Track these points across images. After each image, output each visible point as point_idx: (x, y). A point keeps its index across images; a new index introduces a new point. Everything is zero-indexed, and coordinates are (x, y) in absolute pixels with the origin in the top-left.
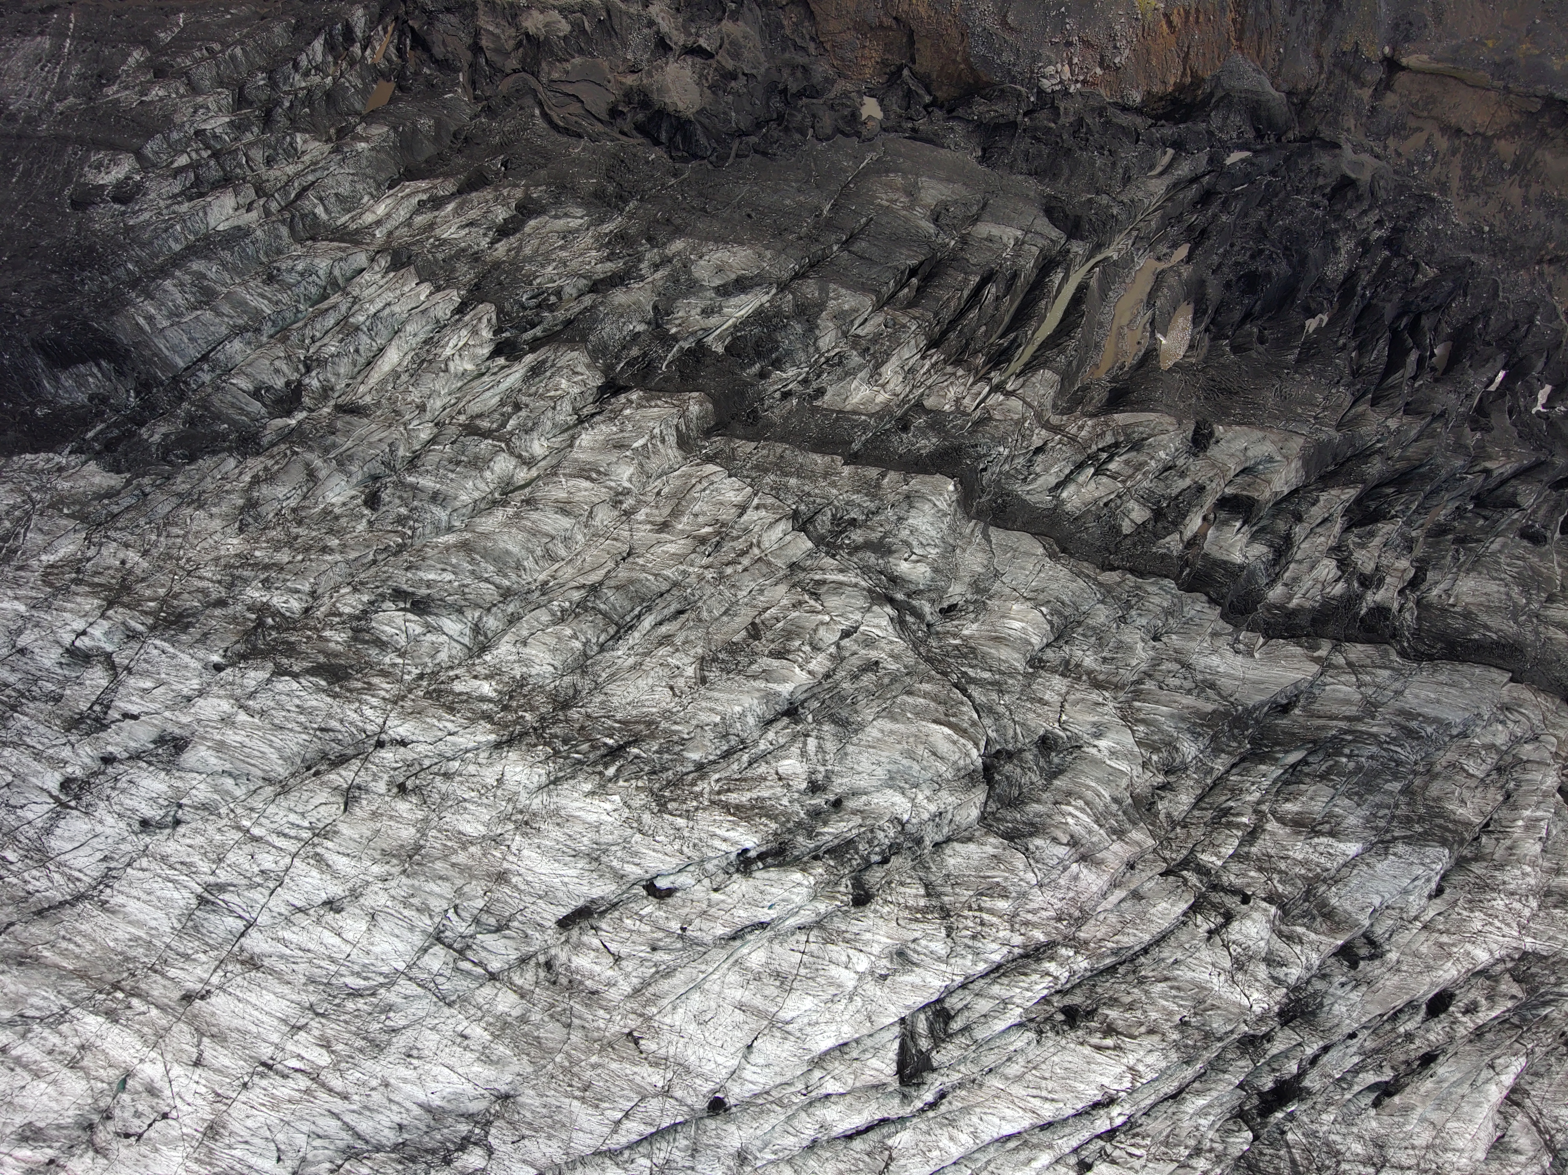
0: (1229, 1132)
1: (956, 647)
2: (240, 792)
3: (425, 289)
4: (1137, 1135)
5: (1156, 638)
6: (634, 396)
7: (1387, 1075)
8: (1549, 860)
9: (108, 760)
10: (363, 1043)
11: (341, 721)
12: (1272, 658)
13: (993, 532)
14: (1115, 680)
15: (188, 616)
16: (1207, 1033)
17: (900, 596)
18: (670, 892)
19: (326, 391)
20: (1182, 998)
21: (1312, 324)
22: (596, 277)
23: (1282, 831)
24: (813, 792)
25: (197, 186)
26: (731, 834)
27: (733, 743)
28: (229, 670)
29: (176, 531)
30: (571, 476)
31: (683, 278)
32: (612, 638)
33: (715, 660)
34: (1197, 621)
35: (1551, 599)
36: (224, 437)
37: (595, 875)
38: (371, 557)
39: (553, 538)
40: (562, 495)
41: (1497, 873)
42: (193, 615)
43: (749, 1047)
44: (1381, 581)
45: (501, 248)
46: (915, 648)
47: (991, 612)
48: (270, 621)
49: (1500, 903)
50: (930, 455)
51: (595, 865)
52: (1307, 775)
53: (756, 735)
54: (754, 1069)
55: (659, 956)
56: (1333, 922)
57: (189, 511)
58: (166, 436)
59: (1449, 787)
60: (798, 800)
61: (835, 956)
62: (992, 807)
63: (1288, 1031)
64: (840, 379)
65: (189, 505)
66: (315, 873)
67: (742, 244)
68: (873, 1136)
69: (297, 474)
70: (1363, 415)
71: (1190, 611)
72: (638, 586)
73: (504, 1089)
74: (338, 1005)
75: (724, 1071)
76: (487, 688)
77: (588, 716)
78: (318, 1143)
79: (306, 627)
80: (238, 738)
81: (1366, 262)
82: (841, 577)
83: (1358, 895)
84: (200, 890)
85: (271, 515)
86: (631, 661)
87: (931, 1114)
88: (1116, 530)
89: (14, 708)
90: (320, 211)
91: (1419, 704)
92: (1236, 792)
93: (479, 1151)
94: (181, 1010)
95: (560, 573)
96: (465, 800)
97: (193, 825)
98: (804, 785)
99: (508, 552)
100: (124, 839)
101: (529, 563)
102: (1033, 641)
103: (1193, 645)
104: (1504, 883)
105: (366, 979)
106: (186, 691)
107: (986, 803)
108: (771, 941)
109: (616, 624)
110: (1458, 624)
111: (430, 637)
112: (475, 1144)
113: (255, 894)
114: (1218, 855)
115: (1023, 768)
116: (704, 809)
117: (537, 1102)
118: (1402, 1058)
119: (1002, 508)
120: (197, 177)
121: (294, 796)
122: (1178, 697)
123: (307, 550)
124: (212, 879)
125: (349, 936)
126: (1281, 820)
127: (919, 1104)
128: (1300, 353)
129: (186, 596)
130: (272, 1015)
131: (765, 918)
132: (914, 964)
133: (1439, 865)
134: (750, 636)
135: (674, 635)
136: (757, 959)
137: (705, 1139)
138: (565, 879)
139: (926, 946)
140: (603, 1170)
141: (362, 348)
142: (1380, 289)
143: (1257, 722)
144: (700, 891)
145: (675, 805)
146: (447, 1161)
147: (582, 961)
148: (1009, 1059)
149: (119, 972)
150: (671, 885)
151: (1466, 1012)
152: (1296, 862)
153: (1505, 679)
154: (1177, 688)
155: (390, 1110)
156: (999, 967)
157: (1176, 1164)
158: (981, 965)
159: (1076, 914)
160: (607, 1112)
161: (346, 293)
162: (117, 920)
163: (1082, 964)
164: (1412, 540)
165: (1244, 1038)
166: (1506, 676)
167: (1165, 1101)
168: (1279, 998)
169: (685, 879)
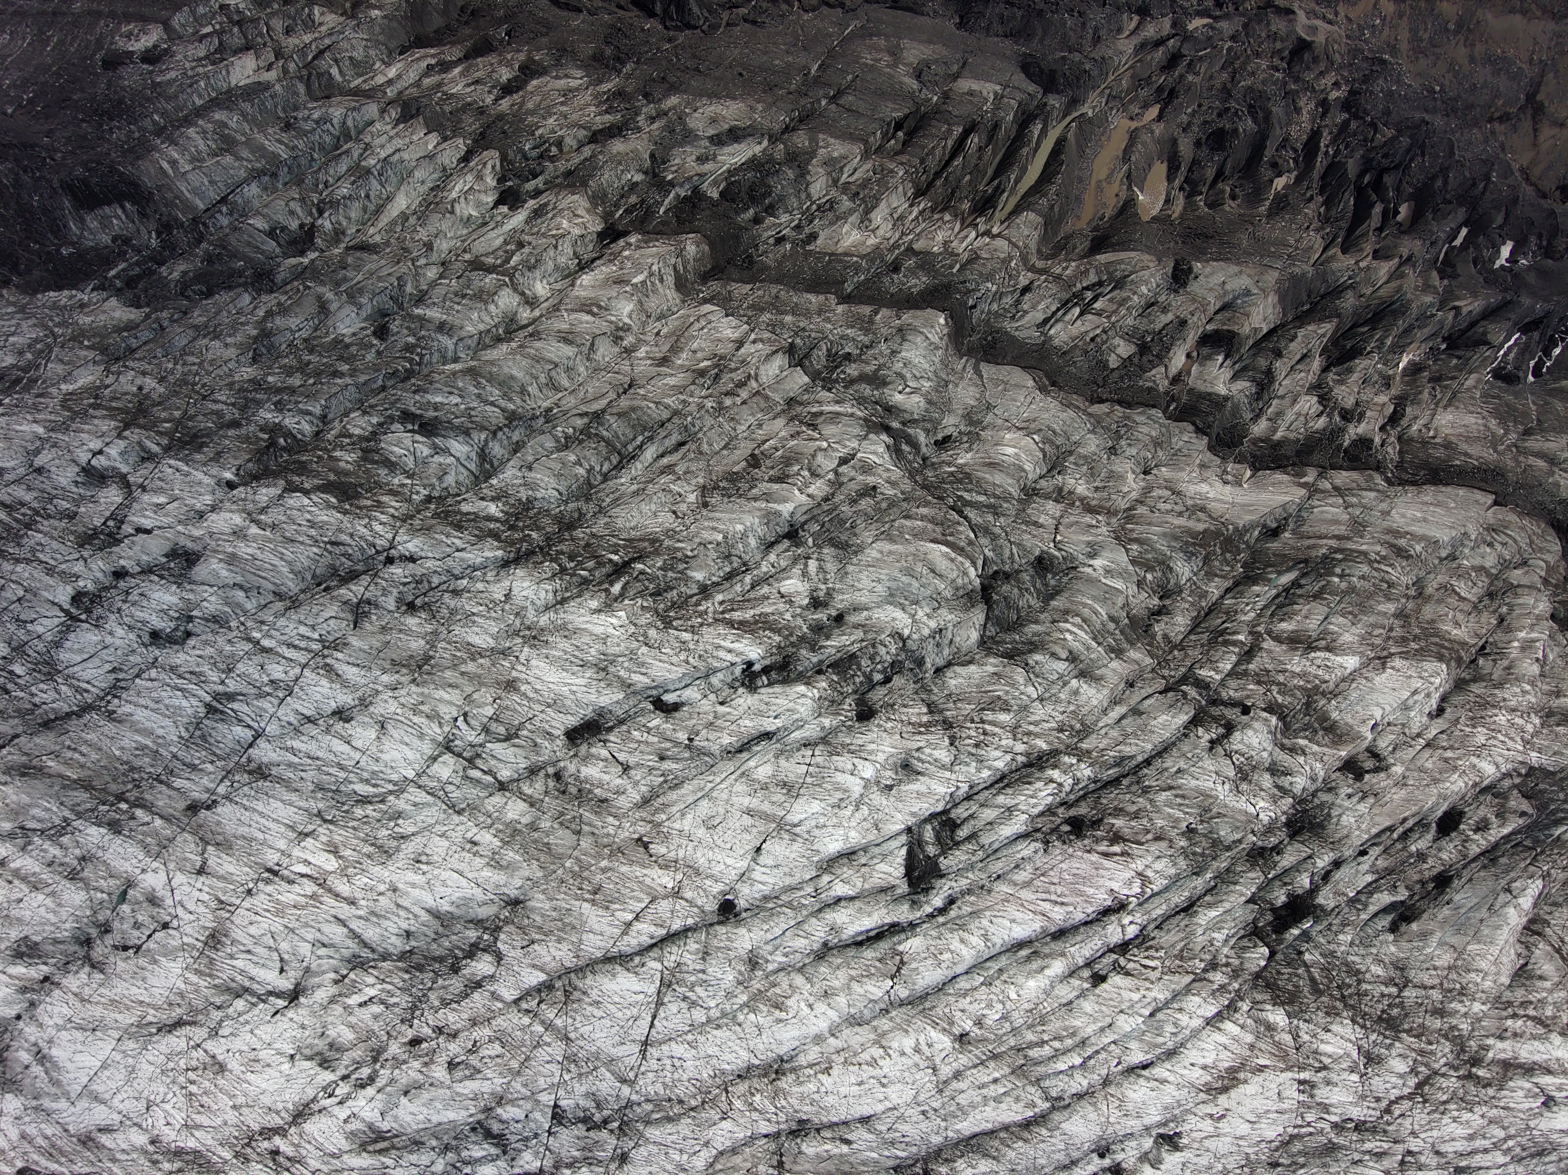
0: (1244, 949)
1: (952, 474)
2: (249, 606)
3: (433, 139)
4: (1151, 947)
5: (1146, 472)
6: (633, 239)
7: (1402, 895)
8: (1548, 684)
9: (120, 574)
10: (371, 849)
11: (352, 535)
12: (1260, 486)
13: (984, 366)
14: (1108, 505)
15: (203, 436)
16: (1214, 841)
17: (895, 425)
18: (676, 707)
19: (338, 234)
20: (1187, 806)
21: (1280, 183)
22: (595, 128)
23: (1278, 649)
24: (815, 608)
25: (221, 53)
26: (736, 646)
27: (735, 565)
28: (241, 489)
29: (191, 359)
30: (572, 310)
31: (678, 129)
32: (615, 467)
33: (716, 488)
34: (1186, 452)
35: (1527, 432)
36: (240, 273)
37: (602, 684)
38: (380, 382)
39: (556, 366)
40: (565, 326)
41: (1496, 691)
42: (208, 436)
43: (759, 849)
44: (1362, 415)
45: (505, 103)
46: (912, 477)
47: (984, 441)
48: (282, 441)
49: (1502, 718)
50: (921, 293)
51: (602, 674)
52: (1301, 596)
53: (758, 558)
54: (764, 870)
55: (667, 765)
56: (1336, 735)
57: (205, 341)
58: (184, 273)
59: (1442, 610)
60: (800, 615)
61: (840, 765)
62: (992, 631)
63: (1297, 845)
64: (832, 223)
65: (205, 336)
66: (324, 682)
67: (734, 98)
68: (884, 946)
69: (310, 307)
70: (1333, 257)
71: (1178, 443)
73: (513, 893)
74: (347, 812)
75: (733, 872)
76: (493, 509)
77: (593, 535)
78: (322, 952)
79: (317, 448)
80: (250, 551)
81: (1327, 121)
82: (837, 408)
83: (1359, 708)
84: (208, 699)
85: (284, 347)
86: (634, 487)
87: (941, 919)
88: (1103, 365)
89: (28, 526)
90: (334, 71)
91: (1408, 525)
92: (1231, 614)
93: (488, 958)
94: (186, 821)
95: (563, 402)
96: (474, 614)
97: (204, 637)
98: (806, 601)
99: (512, 377)
100: (133, 651)
101: (533, 389)
102: (1026, 467)
103: (1183, 475)
104: (1504, 700)
105: (375, 786)
106: (198, 506)
107: (985, 626)
108: (777, 757)
109: (619, 453)
110: (1440, 453)
111: (438, 459)
112: (484, 950)
113: (265, 704)
114: (1217, 672)
115: (1020, 589)
116: (709, 625)
117: (547, 905)
118: (1416, 877)
119: (993, 345)
120: (221, 43)
121: (304, 610)
122: (1169, 518)
123: (318, 374)
124: (221, 688)
125: (358, 744)
126: (1278, 639)
127: (928, 909)
128: (1270, 208)
129: (200, 418)
130: (278, 822)
131: (771, 728)
132: (919, 773)
133: (1438, 681)
134: (750, 465)
135: (675, 465)
136: (764, 772)
137: (715, 942)
138: (574, 688)
139: (930, 755)
140: (614, 975)
141: (372, 194)
142: (1342, 147)
143: (1248, 546)
144: (706, 705)
145: (680, 622)
146: (455, 970)
147: (591, 772)
148: (1017, 867)
149: (124, 783)
150: (678, 700)
151: (1477, 830)
152: (1294, 675)
153: (1490, 502)
154: (1168, 512)
155: (398, 916)
156: (1003, 777)
157: (1192, 977)
158: (986, 773)
159: (1078, 726)
160: (617, 914)
161: (358, 140)
162: (123, 729)
163: (1086, 771)
164: (1389, 378)
165: (1252, 849)
166: (1490, 499)
167: (1178, 913)
168: (1285, 808)
169: (691, 694)
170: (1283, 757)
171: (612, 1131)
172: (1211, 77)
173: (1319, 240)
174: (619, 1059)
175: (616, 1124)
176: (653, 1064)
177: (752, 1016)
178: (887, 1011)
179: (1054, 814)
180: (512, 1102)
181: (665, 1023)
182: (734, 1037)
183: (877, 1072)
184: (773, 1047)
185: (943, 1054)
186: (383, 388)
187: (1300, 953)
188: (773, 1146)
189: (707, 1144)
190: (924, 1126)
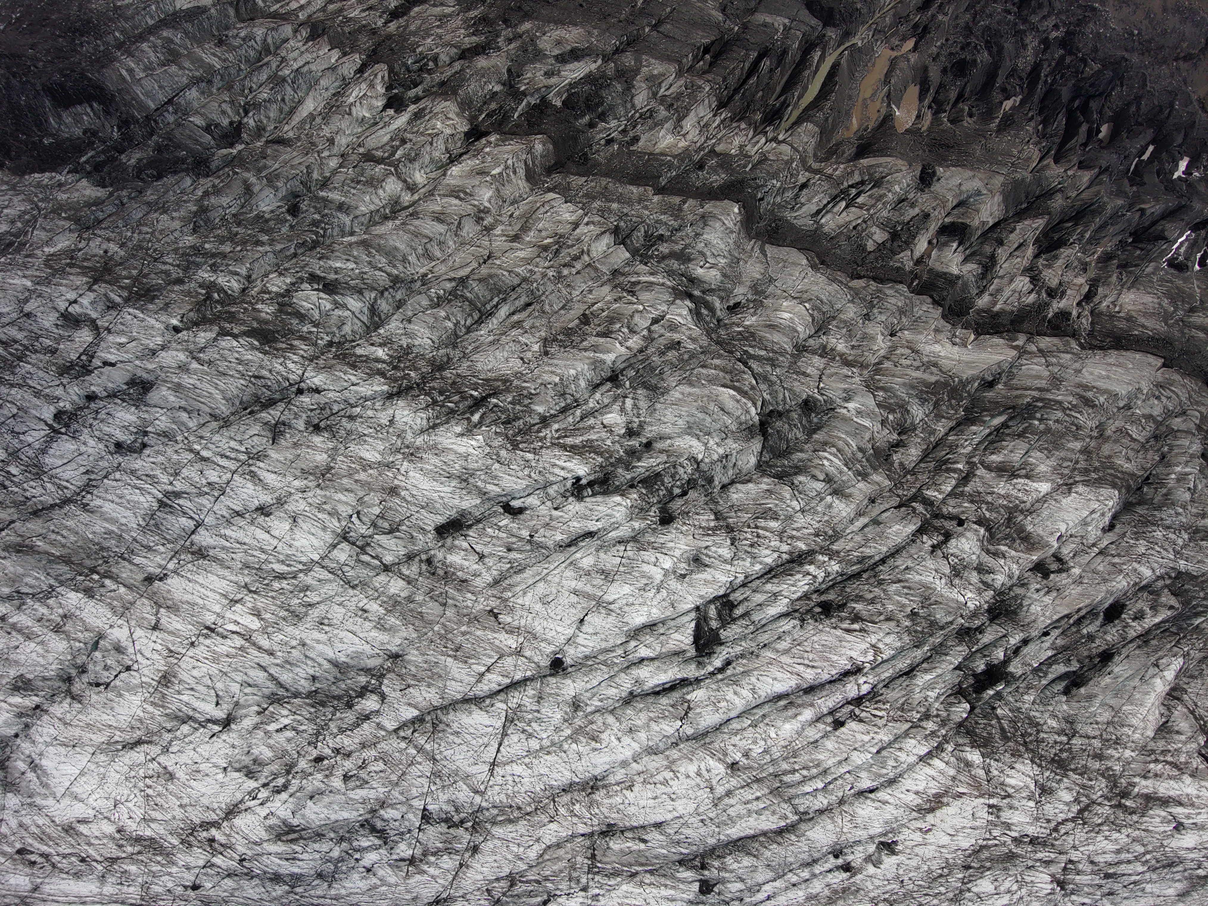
0: (951, 704)
1: (740, 333)
2: (192, 424)
3: (335, 55)
4: (879, 701)
5: (892, 335)
6: (493, 138)
7: (1075, 666)
8: (1196, 507)
9: (91, 397)
10: (286, 613)
11: (270, 371)
12: (980, 347)
13: (768, 248)
14: (861, 360)
15: (154, 290)
16: (932, 622)
17: (697, 293)
18: (521, 511)
19: (260, 130)
20: (912, 595)
21: (1008, 105)
22: (464, 47)
23: (988, 475)
24: (630, 436)
26: (568, 464)
27: (569, 401)
28: (185, 332)
29: (145, 229)
30: (444, 195)
31: (530, 49)
32: (476, 322)
33: (555, 340)
34: (924, 319)
35: (1192, 310)
36: (183, 161)
37: (464, 492)
38: (292, 250)
39: (431, 240)
40: (438, 208)
41: (1156, 513)
42: (158, 290)
43: (582, 621)
44: (1063, 293)
45: (393, 26)
46: (708, 335)
47: (766, 308)
48: (216, 295)
49: (1159, 534)
50: (720, 187)
51: (464, 484)
52: (1008, 435)
53: (586, 396)
54: (586, 636)
55: (513, 555)
56: (1029, 543)
57: (156, 215)
58: (140, 160)
59: (1117, 448)
60: (618, 442)
61: (646, 558)
62: (766, 457)
63: (995, 627)
64: (651, 129)
65: (156, 211)
66: (249, 485)
67: (575, 25)
68: (676, 695)
69: (238, 189)
70: (1047, 166)
71: (918, 312)
72: (496, 279)
73: (394, 649)
74: (267, 585)
75: (562, 637)
76: (381, 353)
77: (458, 375)
78: (248, 690)
79: (243, 302)
80: (191, 381)
81: (1047, 56)
82: (651, 279)
83: (1049, 523)
84: (160, 496)
85: (217, 220)
86: (491, 338)
87: (720, 676)
88: (862, 248)
89: (20, 359)
91: (1094, 380)
92: (953, 448)
93: (375, 697)
94: (144, 589)
95: (436, 270)
96: (365, 435)
97: (156, 448)
98: (623, 431)
99: (396, 249)
100: (102, 458)
101: (412, 258)
102: (799, 329)
103: (922, 337)
104: (1162, 519)
105: (288, 565)
106: (151, 345)
107: (761, 453)
108: (597, 550)
109: (480, 311)
110: (1123, 325)
111: (337, 312)
112: (372, 692)
113: (204, 501)
114: (940, 493)
115: (790, 425)
116: (547, 448)
117: (420, 659)
118: (1086, 653)
119: (776, 230)
121: (234, 428)
122: (909, 371)
123: (244, 243)
124: (170, 488)
125: (276, 533)
126: (988, 468)
127: (711, 669)
128: (999, 125)
129: (153, 276)
130: (214, 591)
131: (594, 529)
132: (706, 566)
133: (1111, 503)
134: (582, 323)
135: (523, 321)
136: (587, 562)
137: (548, 690)
138: (442, 494)
139: (715, 552)
140: (470, 713)
141: (286, 97)
142: (1058, 77)
143: (969, 395)
144: (544, 510)
145: (525, 445)
146: (350, 706)
147: (455, 558)
148: (779, 638)
149: (96, 559)
150: (522, 505)
151: (1135, 619)
152: (1000, 496)
153: (1159, 364)
154: (908, 366)
155: (306, 664)
156: (771, 570)
157: (910, 724)
158: (758, 567)
159: (830, 532)
160: (473, 666)
161: (276, 54)
162: (95, 518)
163: (835, 567)
164: (1086, 264)
165: (961, 629)
166: (1160, 362)
167: (901, 676)
168: (987, 599)
169: (532, 501)
170: (988, 560)
171: (467, 829)
172: (957, 17)
173: (1037, 152)
174: (473, 775)
175: (470, 824)
176: (499, 780)
177: (574, 746)
178: (677, 744)
179: (809, 599)
180: (392, 806)
181: (508, 749)
182: (560, 761)
183: (668, 790)
184: (590, 769)
185: (719, 778)
186: (295, 255)
187: (994, 708)
188: (588, 843)
189: (538, 840)
190: (702, 831)
